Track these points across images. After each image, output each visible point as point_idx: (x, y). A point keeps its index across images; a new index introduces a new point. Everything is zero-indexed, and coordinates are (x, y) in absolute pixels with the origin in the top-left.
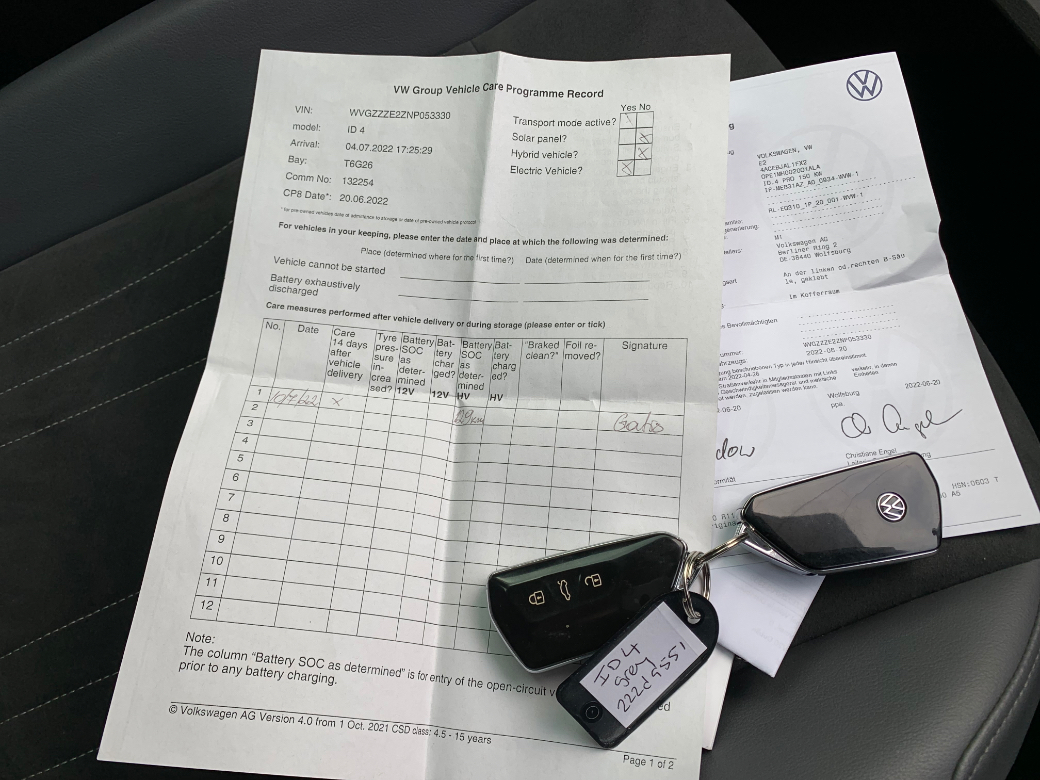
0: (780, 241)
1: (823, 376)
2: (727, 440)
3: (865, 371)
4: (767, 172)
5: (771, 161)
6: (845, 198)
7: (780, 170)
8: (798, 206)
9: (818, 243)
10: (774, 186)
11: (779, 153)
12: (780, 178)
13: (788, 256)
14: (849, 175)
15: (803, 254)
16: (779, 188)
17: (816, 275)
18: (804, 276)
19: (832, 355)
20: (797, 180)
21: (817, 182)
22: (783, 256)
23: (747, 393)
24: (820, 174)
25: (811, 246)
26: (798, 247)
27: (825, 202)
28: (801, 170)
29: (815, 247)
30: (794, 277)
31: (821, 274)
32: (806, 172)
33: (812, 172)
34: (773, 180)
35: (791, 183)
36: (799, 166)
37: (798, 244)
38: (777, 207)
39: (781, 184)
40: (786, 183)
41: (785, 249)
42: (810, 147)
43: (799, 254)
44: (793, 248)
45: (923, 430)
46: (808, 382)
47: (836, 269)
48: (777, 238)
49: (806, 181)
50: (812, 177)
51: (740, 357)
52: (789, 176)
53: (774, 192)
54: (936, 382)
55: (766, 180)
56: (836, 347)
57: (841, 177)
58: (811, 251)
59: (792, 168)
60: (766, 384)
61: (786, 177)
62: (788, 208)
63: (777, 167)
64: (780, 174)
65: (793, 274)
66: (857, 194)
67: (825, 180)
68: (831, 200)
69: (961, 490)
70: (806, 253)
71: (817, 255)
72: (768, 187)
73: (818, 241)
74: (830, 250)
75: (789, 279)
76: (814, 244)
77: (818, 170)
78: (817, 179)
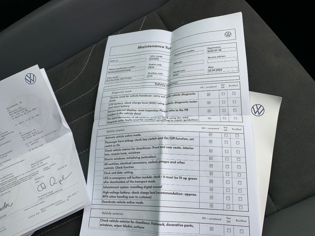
0: (22, 134)
1: (35, 174)
2: (5, 203)
3: (46, 169)
4: (11, 113)
5: (11, 109)
6: (36, 116)
7: (14, 112)
8: (23, 122)
9: (33, 132)
10: (14, 117)
11: (12, 106)
12: (15, 114)
13: (25, 138)
14: (35, 109)
15: (29, 136)
16: (16, 118)
17: (35, 142)
18: (32, 143)
19: (39, 166)
20: (21, 114)
21: (27, 113)
22: (24, 139)
23: (12, 186)
24: (27, 110)
25: (31, 133)
26: (27, 135)
27: (31, 119)
28: (21, 110)
29: (32, 133)
30: (29, 144)
31: (36, 141)
32: (22, 111)
33: (24, 110)
34: (13, 115)
35: (19, 115)
36: (20, 109)
37: (27, 133)
38: (17, 124)
39: (16, 116)
40: (18, 115)
41: (24, 136)
42: (21, 102)
43: (28, 137)
44: (26, 135)
45: (61, 182)
46: (30, 177)
47: (40, 138)
48: (20, 133)
49: (23, 113)
50: (25, 112)
51: (12, 175)
52: (18, 113)
53: (15, 119)
54: (66, 166)
55: (11, 116)
56: (39, 163)
57: (33, 110)
58: (32, 135)
59: (18, 110)
60: (18, 181)
61: (17, 113)
62: (21, 123)
63: (14, 111)
64: (15, 113)
65: (28, 143)
66: (39, 114)
67: (29, 112)
68: (33, 118)
69: (69, 198)
70: (30, 136)
71: (34, 135)
72: (12, 118)
73: (32, 131)
74: (37, 133)
75: (27, 145)
76: (32, 132)
77: (26, 109)
78: (26, 112)
